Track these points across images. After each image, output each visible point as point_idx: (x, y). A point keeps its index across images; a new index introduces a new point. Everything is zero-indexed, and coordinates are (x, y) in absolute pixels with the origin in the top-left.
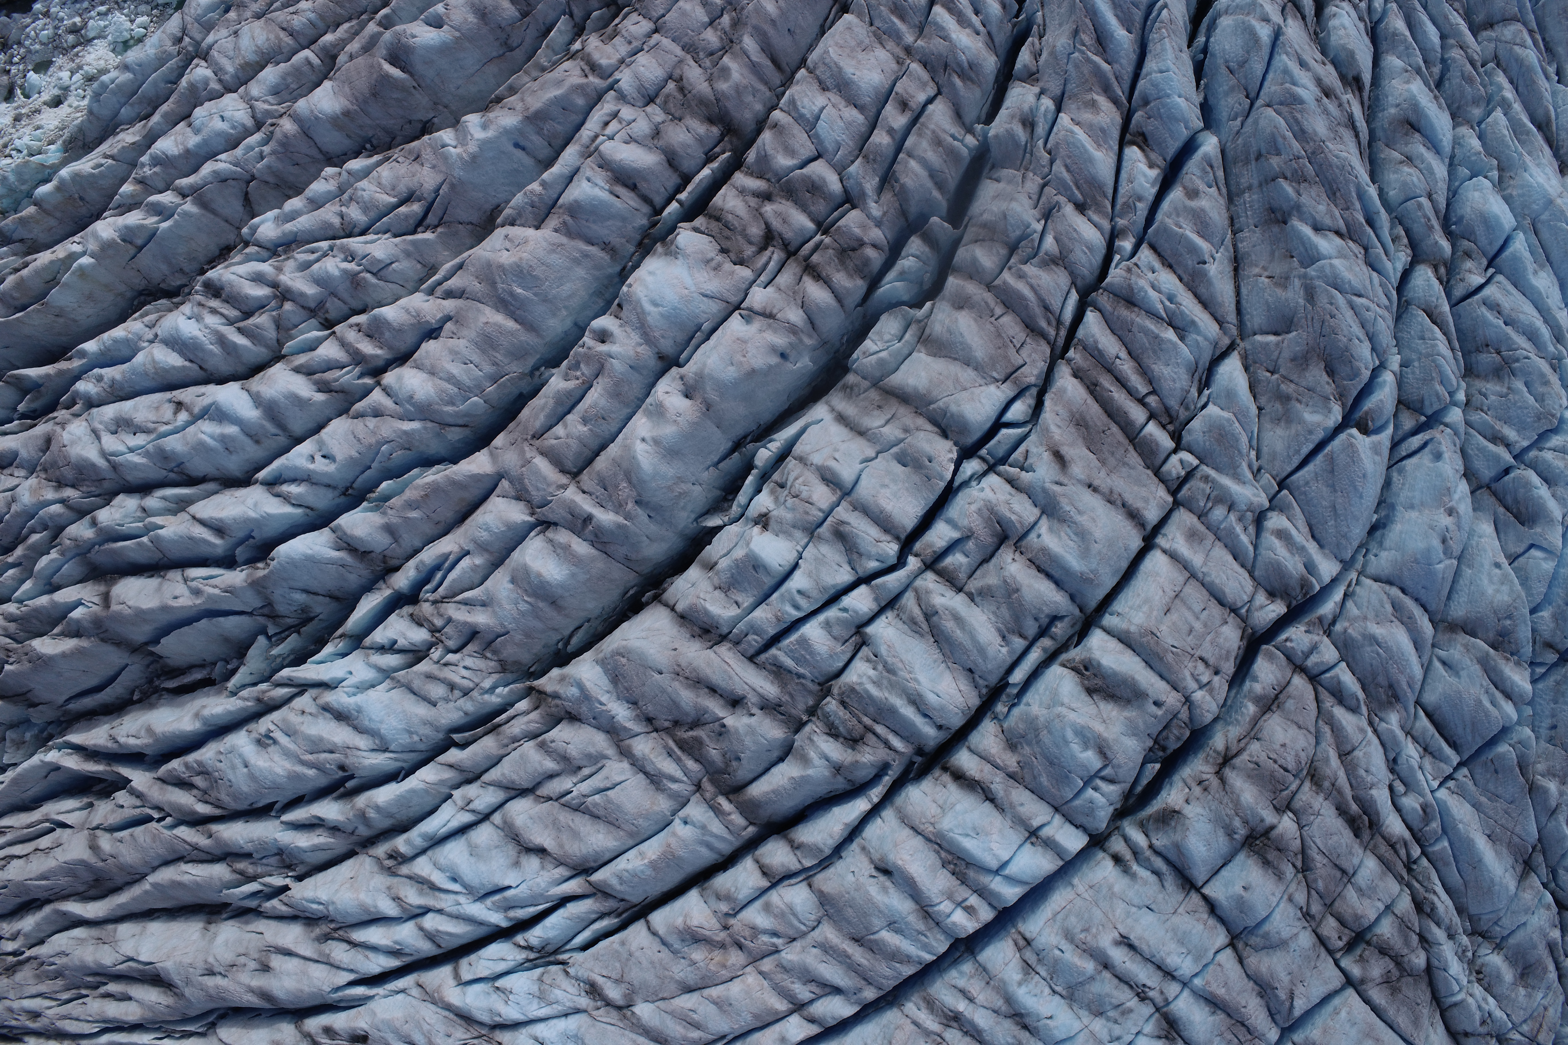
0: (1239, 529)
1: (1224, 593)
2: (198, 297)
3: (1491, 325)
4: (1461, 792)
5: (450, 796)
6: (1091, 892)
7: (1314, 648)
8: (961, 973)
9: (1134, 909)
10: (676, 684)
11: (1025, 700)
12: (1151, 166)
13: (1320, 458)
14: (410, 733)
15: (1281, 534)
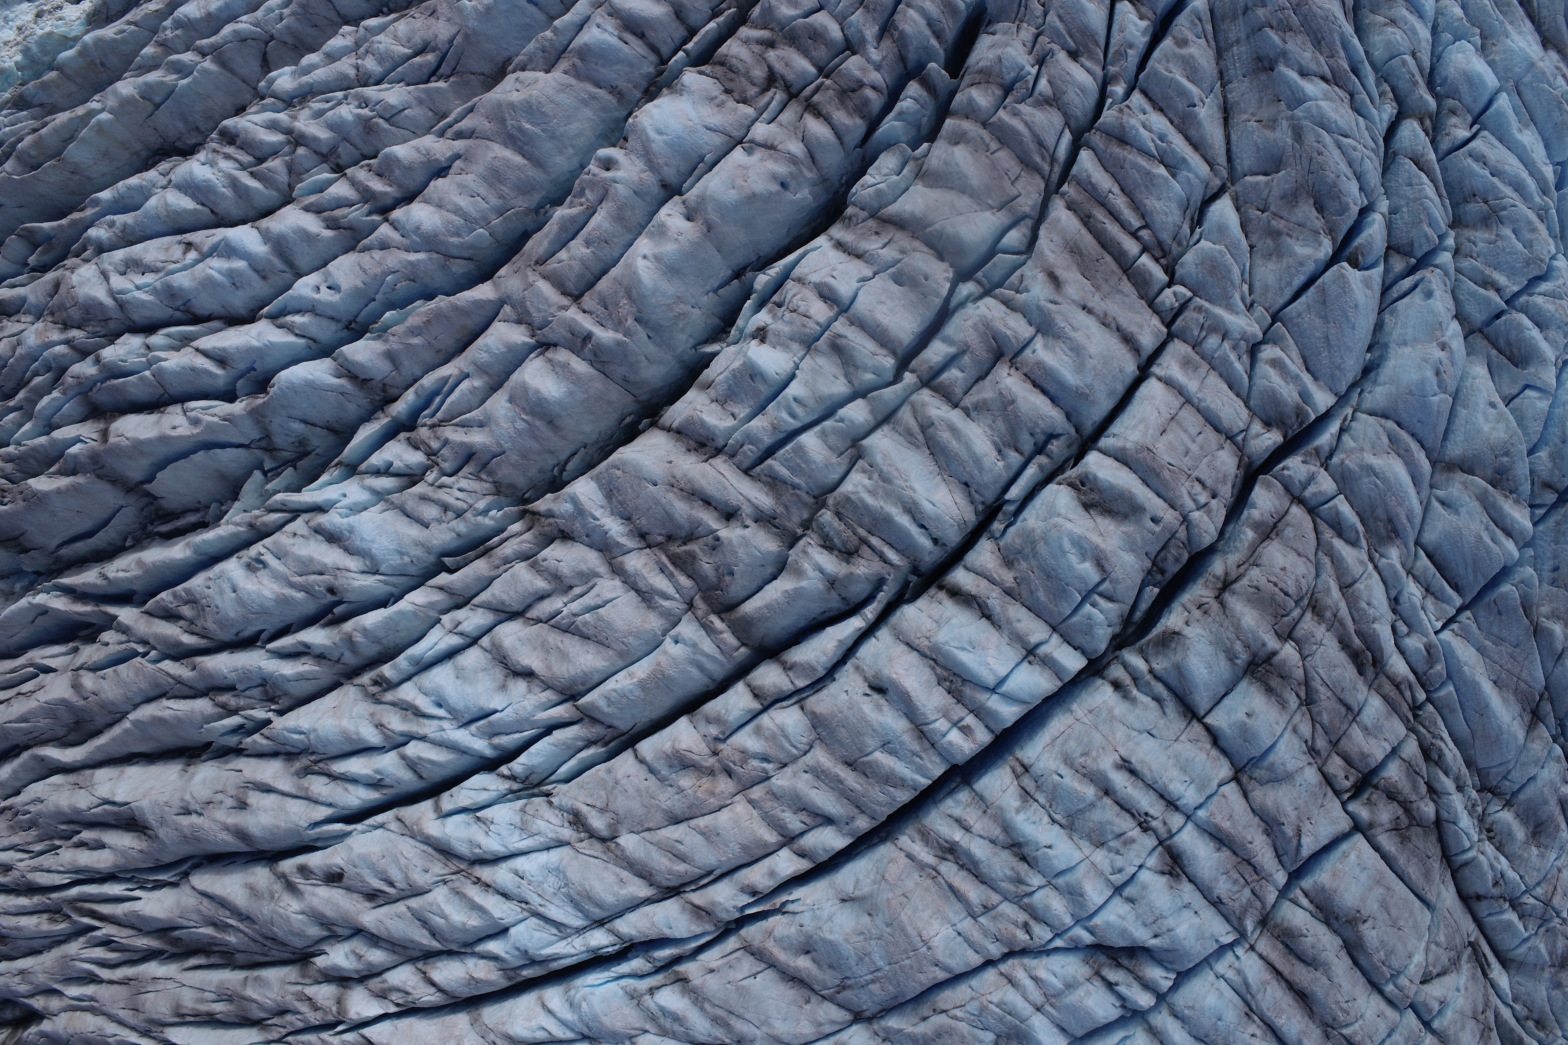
0: (1233, 357)
1: (1219, 418)
2: (214, 145)
3: (1478, 175)
4: (1465, 635)
5: (439, 621)
6: (1090, 716)
7: (1311, 479)
8: (957, 802)
9: (1135, 733)
10: (671, 496)
11: (1021, 518)
12: (1141, 18)
13: (1312, 289)
14: (401, 554)
15: (1275, 363)
